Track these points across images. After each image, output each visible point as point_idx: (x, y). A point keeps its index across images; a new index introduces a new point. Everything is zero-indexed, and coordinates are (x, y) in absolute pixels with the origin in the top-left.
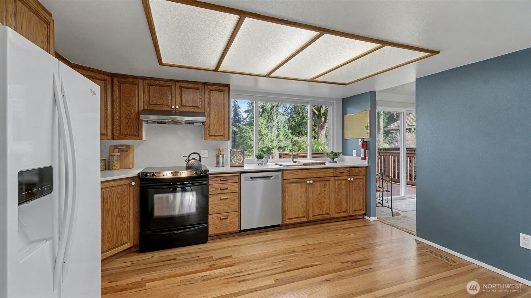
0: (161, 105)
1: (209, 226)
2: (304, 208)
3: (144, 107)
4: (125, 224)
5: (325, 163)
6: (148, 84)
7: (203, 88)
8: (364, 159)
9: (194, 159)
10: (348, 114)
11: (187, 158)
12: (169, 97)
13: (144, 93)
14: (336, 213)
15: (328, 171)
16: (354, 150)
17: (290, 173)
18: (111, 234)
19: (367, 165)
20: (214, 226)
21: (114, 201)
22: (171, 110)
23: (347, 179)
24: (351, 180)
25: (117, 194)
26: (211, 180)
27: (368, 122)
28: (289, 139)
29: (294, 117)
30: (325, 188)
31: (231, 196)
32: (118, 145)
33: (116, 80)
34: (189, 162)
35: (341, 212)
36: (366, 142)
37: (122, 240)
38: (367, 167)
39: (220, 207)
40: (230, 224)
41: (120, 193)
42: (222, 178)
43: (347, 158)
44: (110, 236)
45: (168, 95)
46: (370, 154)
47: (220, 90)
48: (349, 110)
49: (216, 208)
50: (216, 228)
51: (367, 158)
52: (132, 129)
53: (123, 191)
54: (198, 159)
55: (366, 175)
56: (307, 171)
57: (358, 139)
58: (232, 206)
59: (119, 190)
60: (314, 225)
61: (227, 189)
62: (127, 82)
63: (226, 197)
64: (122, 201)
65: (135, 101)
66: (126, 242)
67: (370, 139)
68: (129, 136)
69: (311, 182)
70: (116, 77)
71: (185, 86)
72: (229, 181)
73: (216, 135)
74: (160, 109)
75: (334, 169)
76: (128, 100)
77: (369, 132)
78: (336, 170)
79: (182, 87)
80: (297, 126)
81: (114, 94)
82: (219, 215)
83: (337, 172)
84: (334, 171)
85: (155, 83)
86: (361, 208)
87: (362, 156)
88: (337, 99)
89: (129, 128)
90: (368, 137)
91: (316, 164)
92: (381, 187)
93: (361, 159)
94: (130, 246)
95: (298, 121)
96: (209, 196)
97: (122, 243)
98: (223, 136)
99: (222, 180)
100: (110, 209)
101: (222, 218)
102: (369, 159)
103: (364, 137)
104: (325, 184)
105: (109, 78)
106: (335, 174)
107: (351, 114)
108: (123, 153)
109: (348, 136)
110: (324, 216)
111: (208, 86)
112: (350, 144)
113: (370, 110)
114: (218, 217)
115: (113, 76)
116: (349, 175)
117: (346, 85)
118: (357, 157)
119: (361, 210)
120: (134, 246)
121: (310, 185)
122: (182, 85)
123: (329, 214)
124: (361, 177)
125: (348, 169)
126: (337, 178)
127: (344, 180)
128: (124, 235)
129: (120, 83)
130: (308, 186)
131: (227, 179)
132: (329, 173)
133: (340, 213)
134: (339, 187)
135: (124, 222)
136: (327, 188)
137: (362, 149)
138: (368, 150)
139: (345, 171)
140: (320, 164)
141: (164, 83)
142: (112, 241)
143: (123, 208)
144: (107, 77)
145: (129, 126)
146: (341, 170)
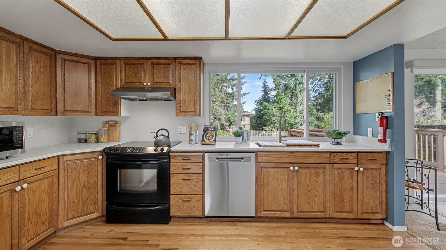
0: (135, 83)
1: (171, 206)
2: (286, 200)
3: (121, 85)
4: (92, 195)
5: (319, 144)
6: (124, 63)
7: (174, 63)
8: (384, 140)
9: (162, 135)
10: (361, 81)
11: (155, 134)
12: (142, 74)
13: (121, 72)
14: (335, 213)
15: (322, 156)
16: (369, 129)
17: (266, 156)
18: (76, 203)
19: (389, 150)
20: (176, 207)
21: (80, 173)
22: (143, 87)
23: (353, 169)
24: (359, 169)
25: (83, 166)
26: (173, 158)
27: (390, 88)
28: (314, 116)
29: (323, 94)
30: (317, 178)
31: (194, 177)
32: (109, 121)
33: (98, 62)
34: (157, 138)
35: (344, 212)
36: (386, 117)
37: (89, 209)
38: (387, 153)
39: (182, 187)
40: (193, 208)
41: (86, 165)
42: (184, 156)
43: (359, 138)
44: (75, 205)
45: (141, 73)
46: (393, 134)
47: (191, 64)
48: (363, 75)
49: (178, 189)
50: (179, 209)
51: (388, 140)
52: (111, 106)
53: (90, 164)
54: (167, 135)
55: (387, 164)
56: (290, 155)
57: (376, 113)
58: (195, 188)
59: (85, 164)
60: (301, 222)
61: (190, 169)
62: (107, 63)
63: (189, 178)
64: (89, 173)
65: (114, 81)
66: (94, 211)
67: (393, 113)
68: (109, 112)
69: (296, 168)
70: (99, 60)
71: (157, 63)
72: (191, 161)
73: (187, 110)
74: (134, 87)
75: (332, 153)
76: (108, 80)
77: (391, 103)
78: (335, 155)
79: (154, 64)
80: (326, 102)
81: (98, 75)
82: (182, 196)
83: (337, 158)
84: (332, 156)
85: (130, 62)
86: (378, 210)
87: (380, 137)
88: (344, 64)
89: (108, 105)
90: (389, 111)
91: (305, 145)
92: (418, 183)
93: (378, 142)
94: (98, 216)
95: (327, 97)
96: (171, 175)
97: (89, 212)
98: (194, 111)
99: (184, 158)
100: (75, 180)
101: (184, 200)
102: (392, 142)
103: (384, 110)
104: (317, 173)
105: (93, 62)
106: (332, 161)
107: (365, 80)
108: (112, 128)
109: (361, 109)
110: (316, 213)
111: (179, 61)
112: (364, 121)
113: (393, 72)
114: (180, 198)
115: (96, 59)
116: (357, 163)
117: (345, 37)
118: (373, 138)
119: (377, 213)
120: (102, 216)
121: (295, 172)
122: (154, 62)
123: (323, 212)
124: (378, 166)
125: (356, 155)
126: (335, 166)
127: (347, 168)
128: (91, 205)
129: (102, 64)
130: (291, 173)
131: (189, 158)
132: (324, 159)
133: (341, 212)
134: (340, 178)
135: (91, 193)
136: (321, 178)
137: (379, 128)
138: (390, 129)
139: (350, 157)
140: (311, 146)
141: (138, 62)
142: (77, 210)
143: (90, 180)
144: (91, 60)
145: (109, 104)
146: (343, 156)
